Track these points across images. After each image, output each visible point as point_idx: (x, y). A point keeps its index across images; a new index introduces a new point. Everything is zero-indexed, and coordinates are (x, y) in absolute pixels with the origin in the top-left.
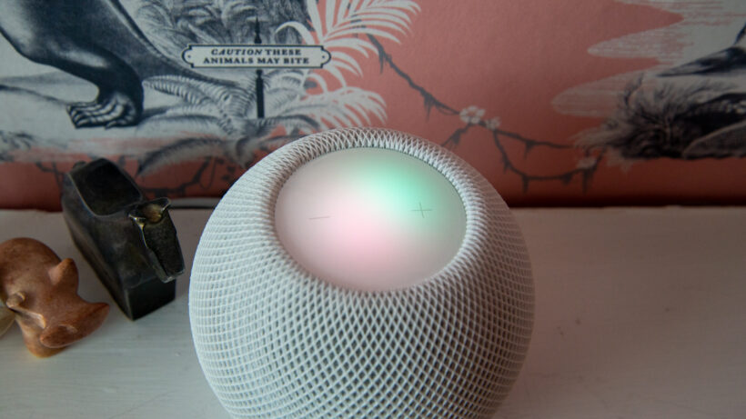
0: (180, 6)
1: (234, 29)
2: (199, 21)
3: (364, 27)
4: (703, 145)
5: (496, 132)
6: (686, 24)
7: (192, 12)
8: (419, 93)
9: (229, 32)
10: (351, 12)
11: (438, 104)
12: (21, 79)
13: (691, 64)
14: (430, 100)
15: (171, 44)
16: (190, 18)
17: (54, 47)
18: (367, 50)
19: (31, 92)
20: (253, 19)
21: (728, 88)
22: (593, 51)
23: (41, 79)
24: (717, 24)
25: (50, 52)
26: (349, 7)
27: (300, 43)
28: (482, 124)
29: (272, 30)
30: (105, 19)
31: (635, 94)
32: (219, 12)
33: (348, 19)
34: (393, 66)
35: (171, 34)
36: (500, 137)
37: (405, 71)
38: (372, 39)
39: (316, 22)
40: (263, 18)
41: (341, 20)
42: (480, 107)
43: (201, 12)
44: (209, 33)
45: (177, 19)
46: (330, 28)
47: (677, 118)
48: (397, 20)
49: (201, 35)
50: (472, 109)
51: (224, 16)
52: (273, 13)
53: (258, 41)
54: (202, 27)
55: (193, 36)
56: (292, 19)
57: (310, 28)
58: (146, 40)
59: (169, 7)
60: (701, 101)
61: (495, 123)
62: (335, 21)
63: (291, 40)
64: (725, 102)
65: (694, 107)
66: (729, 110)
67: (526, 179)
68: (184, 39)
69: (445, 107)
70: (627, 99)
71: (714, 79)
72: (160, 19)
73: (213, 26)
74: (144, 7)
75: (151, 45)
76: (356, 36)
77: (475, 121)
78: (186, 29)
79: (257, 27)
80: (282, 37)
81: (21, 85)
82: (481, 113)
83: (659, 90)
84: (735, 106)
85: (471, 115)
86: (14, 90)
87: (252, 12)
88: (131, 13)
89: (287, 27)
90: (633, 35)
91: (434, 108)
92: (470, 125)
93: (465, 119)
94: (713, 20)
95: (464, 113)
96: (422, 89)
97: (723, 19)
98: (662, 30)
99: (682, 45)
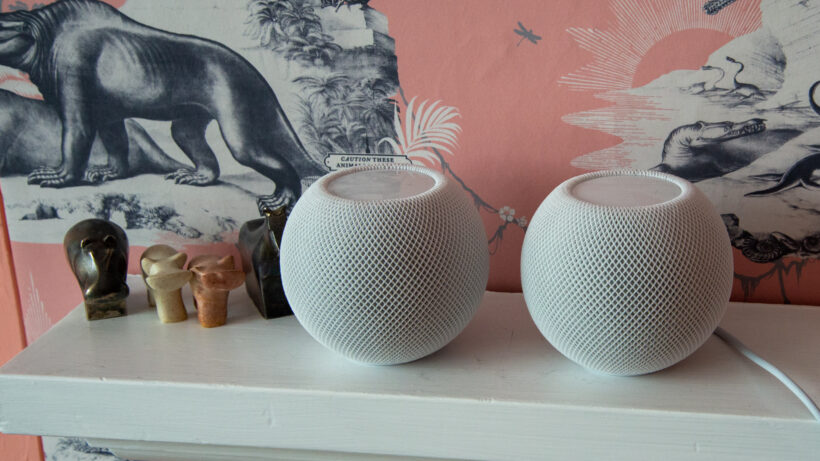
0: (323, 126)
1: (354, 142)
2: (334, 136)
3: (430, 142)
6: (627, 144)
7: (330, 130)
8: (469, 194)
9: (351, 145)
10: (421, 131)
11: (484, 204)
12: (233, 177)
14: (478, 200)
15: (318, 152)
16: (329, 134)
17: (253, 153)
18: (435, 160)
19: (237, 187)
20: (364, 135)
23: (244, 177)
24: (646, 145)
25: (250, 158)
26: (419, 127)
27: (393, 154)
28: (515, 221)
29: (375, 143)
30: (282, 134)
32: (345, 130)
33: (420, 136)
34: (450, 171)
35: (318, 145)
37: (459, 176)
38: (436, 151)
39: (401, 138)
40: (370, 135)
41: (415, 137)
42: (512, 207)
43: (335, 130)
44: (339, 145)
45: (321, 135)
46: (410, 144)
48: (449, 137)
49: (335, 146)
50: (506, 208)
51: (348, 133)
52: (376, 131)
53: (368, 151)
54: (335, 141)
55: (330, 147)
56: (387, 136)
57: (398, 142)
58: (304, 150)
59: (317, 126)
62: (412, 138)
63: (387, 152)
68: (326, 149)
69: (488, 206)
72: (312, 135)
73: (341, 140)
74: (304, 126)
75: (306, 153)
76: (426, 148)
77: (510, 219)
78: (326, 142)
79: (367, 141)
80: (382, 147)
81: (233, 182)
82: (513, 212)
85: (507, 214)
86: (229, 185)
87: (362, 131)
88: (296, 130)
89: (384, 142)
90: (596, 152)
91: (481, 207)
92: (507, 222)
93: (504, 217)
94: (642, 142)
95: (502, 212)
96: (471, 191)
97: (648, 141)
98: (613, 149)
99: (629, 161)
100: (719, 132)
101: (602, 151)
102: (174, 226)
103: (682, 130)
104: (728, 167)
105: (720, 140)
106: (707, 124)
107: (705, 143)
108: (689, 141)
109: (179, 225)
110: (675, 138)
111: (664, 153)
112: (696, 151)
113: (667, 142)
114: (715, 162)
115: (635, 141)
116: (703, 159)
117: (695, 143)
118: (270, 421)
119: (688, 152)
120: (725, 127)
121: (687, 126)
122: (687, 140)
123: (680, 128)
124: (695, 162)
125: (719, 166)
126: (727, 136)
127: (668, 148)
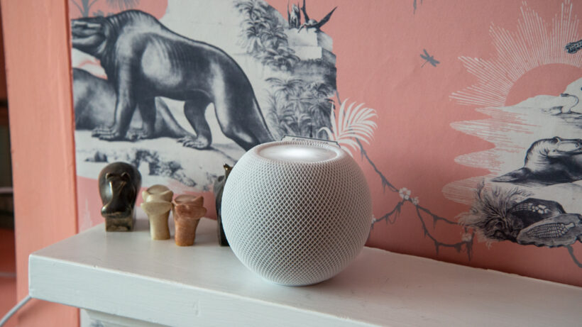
0: (283, 115)
1: (302, 128)
2: (289, 123)
3: (354, 133)
4: (526, 234)
5: (417, 206)
6: (498, 149)
7: (287, 118)
8: (379, 176)
9: (300, 130)
10: (349, 125)
11: (389, 184)
12: (220, 145)
14: (385, 181)
15: (277, 133)
16: (286, 121)
17: (234, 130)
18: (356, 147)
19: (222, 153)
20: (309, 124)
21: (530, 195)
22: (457, 160)
23: (227, 146)
24: (512, 151)
25: (233, 133)
26: (348, 122)
27: (328, 140)
28: (410, 200)
29: (317, 130)
30: (255, 118)
31: (482, 192)
32: (297, 119)
33: (348, 129)
34: (367, 157)
35: (278, 128)
36: (420, 211)
37: (373, 161)
38: (358, 140)
39: (334, 128)
40: (314, 124)
41: (344, 129)
42: (409, 189)
43: (290, 118)
44: (292, 129)
45: (281, 121)
46: (340, 134)
47: (508, 211)
48: (367, 131)
49: (289, 130)
50: (405, 189)
51: (299, 121)
52: (318, 122)
53: (311, 136)
54: (290, 126)
55: (286, 130)
56: (325, 126)
57: (332, 131)
58: (268, 130)
59: (279, 114)
60: (518, 201)
61: (416, 201)
62: (342, 129)
63: (324, 138)
64: (530, 204)
65: (515, 205)
66: (534, 211)
67: (437, 244)
68: (283, 131)
69: (392, 186)
70: (479, 194)
71: (521, 187)
72: (274, 120)
73: (294, 126)
74: (270, 113)
75: (270, 133)
76: (351, 138)
77: (407, 198)
78: (283, 126)
79: (311, 128)
80: (321, 134)
81: (220, 149)
82: (409, 192)
83: (494, 190)
84: (537, 208)
85: (404, 193)
86: (217, 151)
87: (308, 121)
88: (265, 115)
89: (323, 130)
90: (474, 153)
91: (387, 186)
92: (405, 200)
93: (402, 196)
94: (510, 149)
95: (401, 191)
96: (380, 173)
97: (514, 149)
98: (487, 152)
99: (499, 163)
100: (571, 147)
101: (478, 153)
102: (179, 176)
103: (542, 142)
104: (576, 176)
105: (572, 153)
106: (562, 140)
107: (559, 155)
108: (547, 152)
109: (182, 176)
110: (536, 148)
111: (527, 159)
112: (552, 160)
113: (529, 151)
114: (567, 171)
115: (504, 148)
116: (557, 167)
117: (552, 154)
118: (197, 312)
119: (545, 160)
120: (577, 144)
121: (546, 140)
122: (545, 150)
123: (540, 141)
124: (550, 169)
125: (570, 174)
126: (578, 151)
127: (530, 156)
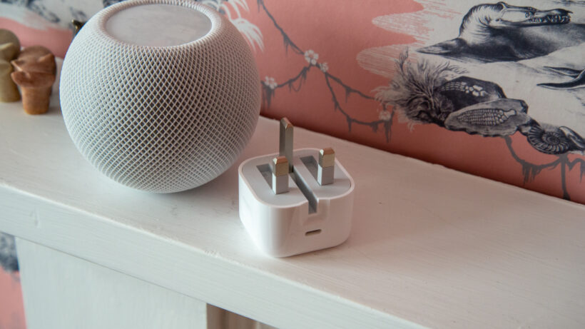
4: (456, 118)
5: (327, 74)
6: (425, 12)
8: (279, 31)
11: (292, 44)
13: (435, 46)
14: (287, 40)
21: (463, 72)
22: (375, 22)
24: (445, 17)
28: (317, 65)
31: (406, 63)
34: (265, 8)
36: (330, 80)
37: (272, 14)
42: (316, 52)
47: (436, 90)
50: (311, 52)
60: (449, 79)
61: (325, 67)
64: (464, 84)
65: (445, 83)
66: (467, 92)
67: (350, 120)
69: (296, 47)
70: (401, 66)
71: (453, 62)
77: (314, 62)
82: (316, 56)
83: (420, 63)
84: (471, 89)
85: (311, 57)
90: (396, 15)
91: (289, 46)
92: (311, 65)
93: (308, 60)
94: (442, 13)
95: (307, 54)
96: (280, 29)
97: (448, 14)
98: (413, 14)
99: (427, 30)
100: (519, 17)
101: (402, 15)
102: (37, 8)
103: (483, 7)
104: (524, 54)
105: (520, 25)
106: (508, 7)
107: (504, 25)
108: (489, 20)
109: (41, 8)
110: (475, 14)
111: (462, 28)
112: (494, 32)
113: (466, 17)
114: (512, 47)
115: (434, 11)
116: (500, 41)
117: (494, 24)
119: (485, 31)
120: (527, 13)
121: (488, 5)
122: (486, 19)
123: (481, 5)
124: (491, 42)
125: (515, 51)
126: (528, 23)
127: (466, 24)
